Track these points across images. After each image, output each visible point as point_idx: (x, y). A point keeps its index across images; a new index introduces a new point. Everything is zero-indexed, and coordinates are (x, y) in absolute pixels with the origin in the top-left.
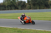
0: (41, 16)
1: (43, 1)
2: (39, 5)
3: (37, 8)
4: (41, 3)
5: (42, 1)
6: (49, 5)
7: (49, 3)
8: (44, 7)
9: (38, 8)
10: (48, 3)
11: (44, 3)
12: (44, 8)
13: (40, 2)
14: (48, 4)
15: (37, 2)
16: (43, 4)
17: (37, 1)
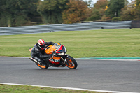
0: (18, 46)
1: (23, 3)
2: (13, 14)
3: (6, 22)
4: (18, 8)
5: (19, 3)
6: (40, 13)
7: (38, 9)
8: (26, 19)
9: (9, 22)
10: (36, 8)
11: (26, 9)
12: (26, 21)
13: (14, 5)
14: (36, 11)
15: (7, 6)
16: (24, 11)
17: (6, 4)
